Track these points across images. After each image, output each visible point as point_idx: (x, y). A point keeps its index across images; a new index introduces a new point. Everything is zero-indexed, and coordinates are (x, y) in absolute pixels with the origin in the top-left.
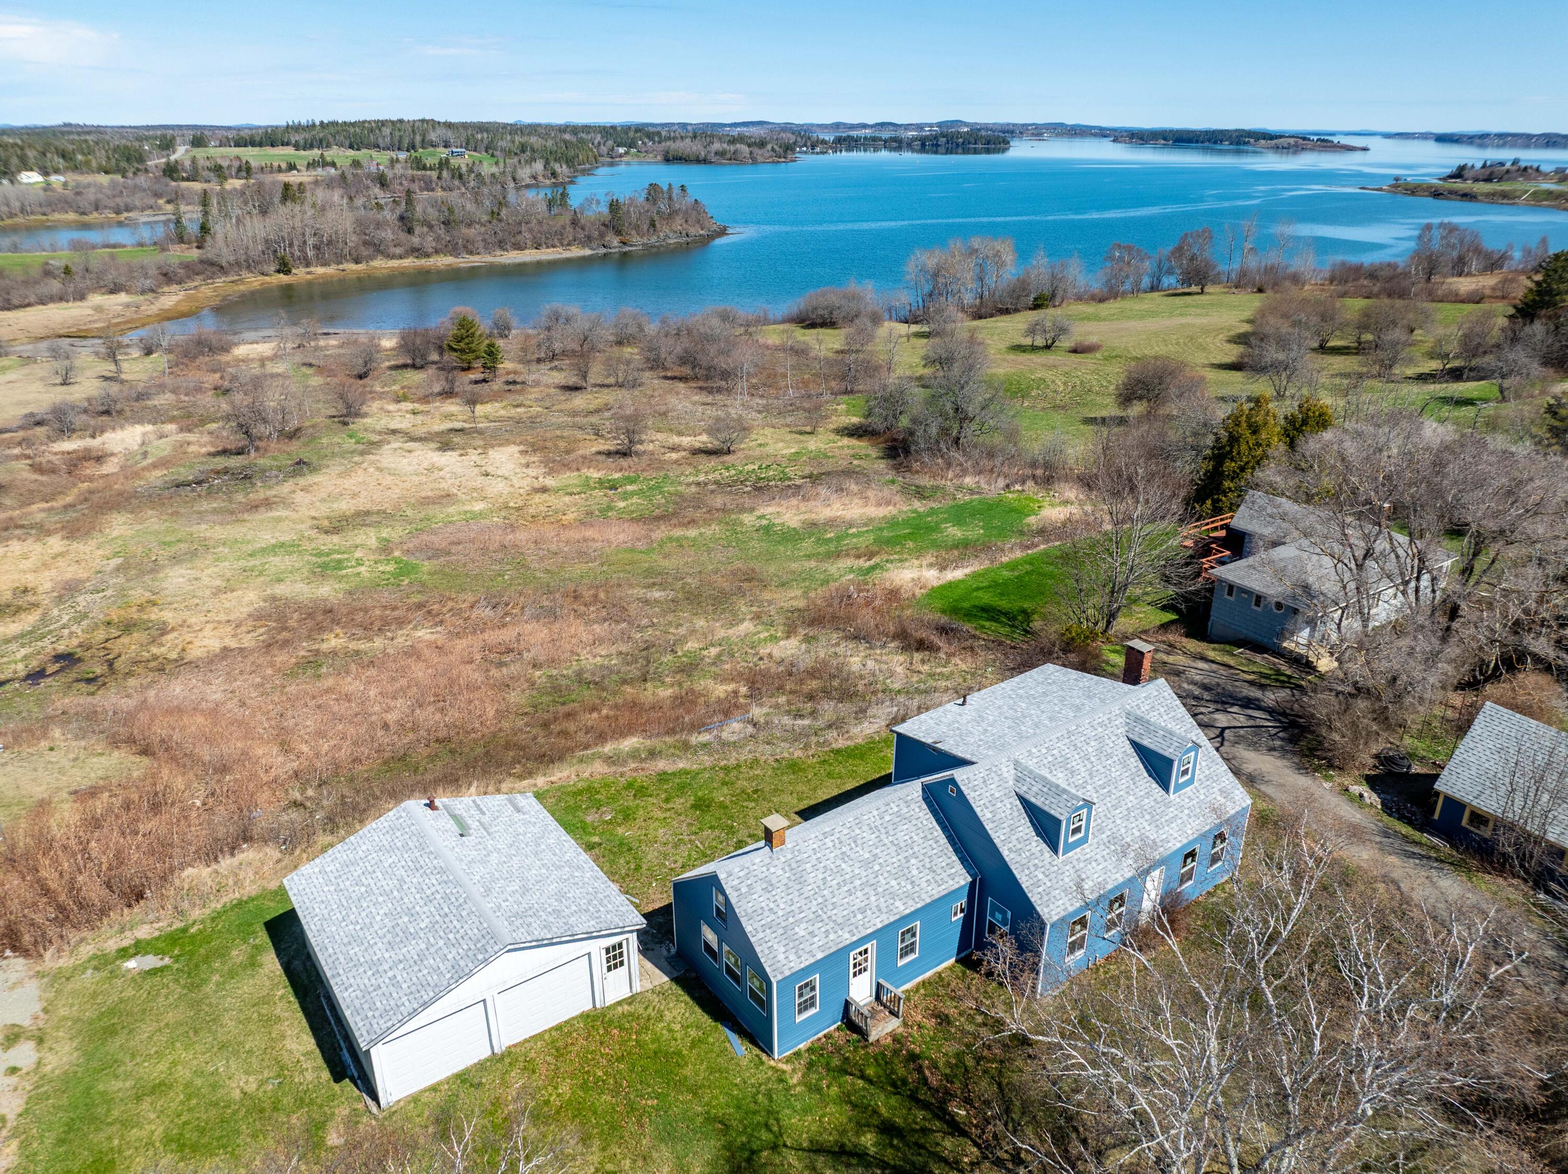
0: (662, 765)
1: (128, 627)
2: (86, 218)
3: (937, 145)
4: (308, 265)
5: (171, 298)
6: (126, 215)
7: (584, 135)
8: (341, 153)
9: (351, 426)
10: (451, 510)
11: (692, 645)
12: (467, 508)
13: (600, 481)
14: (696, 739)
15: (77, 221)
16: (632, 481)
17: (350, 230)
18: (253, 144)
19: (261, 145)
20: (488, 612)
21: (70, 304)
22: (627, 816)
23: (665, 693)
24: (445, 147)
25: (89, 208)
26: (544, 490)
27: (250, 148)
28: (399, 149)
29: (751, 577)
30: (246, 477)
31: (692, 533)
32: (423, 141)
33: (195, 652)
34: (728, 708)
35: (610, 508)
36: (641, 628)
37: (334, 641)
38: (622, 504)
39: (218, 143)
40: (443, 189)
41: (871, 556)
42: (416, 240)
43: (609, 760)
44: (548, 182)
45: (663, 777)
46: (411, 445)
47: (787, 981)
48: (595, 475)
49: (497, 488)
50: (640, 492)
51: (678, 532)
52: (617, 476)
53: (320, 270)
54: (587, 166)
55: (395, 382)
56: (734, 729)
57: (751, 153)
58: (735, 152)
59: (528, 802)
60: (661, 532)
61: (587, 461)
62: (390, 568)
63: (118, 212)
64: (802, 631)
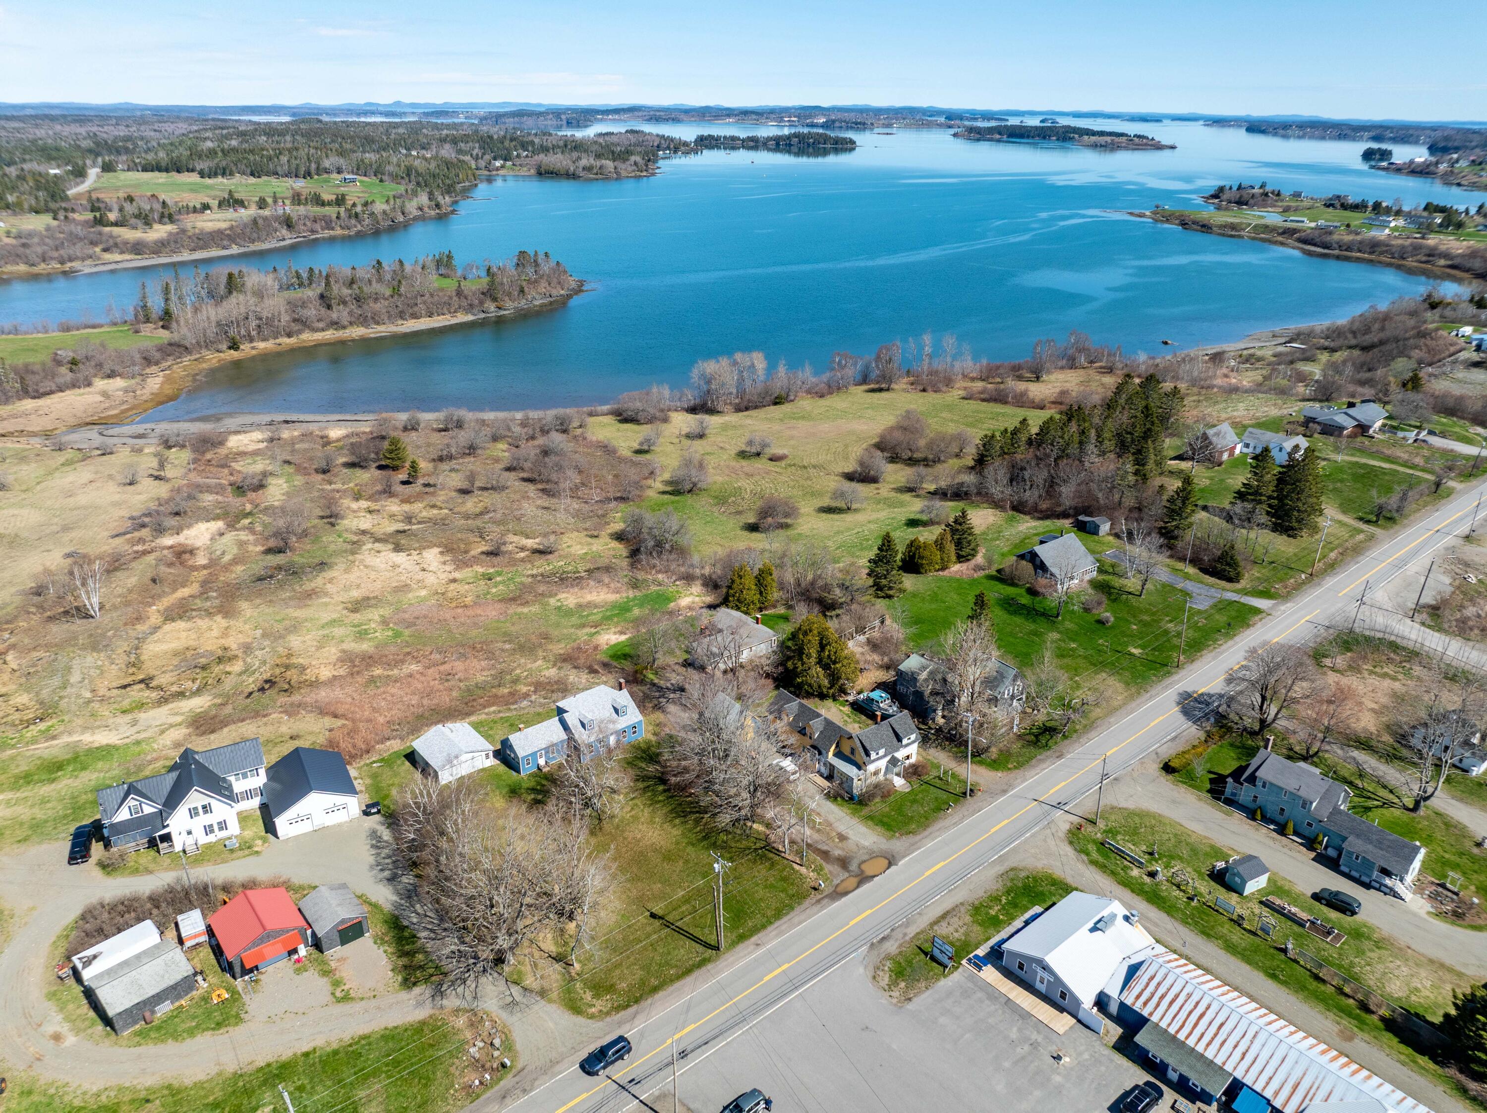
0: (501, 715)
1: (287, 667)
2: (36, 270)
3: (790, 145)
4: (251, 340)
5: (155, 383)
6: (69, 265)
7: (462, 145)
8: (244, 181)
9: (337, 527)
10: (410, 595)
11: (518, 671)
12: (418, 594)
13: (483, 575)
14: (513, 707)
15: (28, 273)
16: (499, 574)
17: (283, 310)
18: (160, 169)
19: (167, 170)
20: (438, 656)
21: (82, 391)
22: (491, 728)
23: (506, 691)
24: (339, 173)
25: (37, 260)
26: (454, 581)
27: (157, 174)
28: (296, 176)
29: (546, 637)
30: (294, 573)
31: (525, 610)
32: (318, 168)
33: (322, 678)
34: (526, 696)
35: (488, 593)
36: (500, 663)
37: (378, 671)
38: (494, 590)
39: (126, 168)
40: (342, 228)
41: (596, 627)
42: (334, 316)
43: (487, 714)
44: (433, 213)
45: (502, 718)
46: (377, 546)
47: (523, 758)
48: (480, 570)
49: (431, 579)
50: (503, 582)
51: (520, 610)
52: (492, 570)
53: (262, 345)
54: (467, 184)
55: (350, 480)
56: (525, 703)
57: (615, 168)
58: (601, 167)
59: (466, 725)
60: (514, 609)
61: (475, 560)
62: (390, 633)
63: (62, 263)
64: (559, 664)
